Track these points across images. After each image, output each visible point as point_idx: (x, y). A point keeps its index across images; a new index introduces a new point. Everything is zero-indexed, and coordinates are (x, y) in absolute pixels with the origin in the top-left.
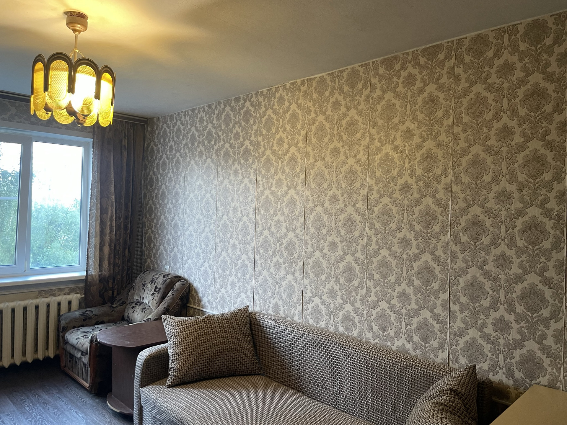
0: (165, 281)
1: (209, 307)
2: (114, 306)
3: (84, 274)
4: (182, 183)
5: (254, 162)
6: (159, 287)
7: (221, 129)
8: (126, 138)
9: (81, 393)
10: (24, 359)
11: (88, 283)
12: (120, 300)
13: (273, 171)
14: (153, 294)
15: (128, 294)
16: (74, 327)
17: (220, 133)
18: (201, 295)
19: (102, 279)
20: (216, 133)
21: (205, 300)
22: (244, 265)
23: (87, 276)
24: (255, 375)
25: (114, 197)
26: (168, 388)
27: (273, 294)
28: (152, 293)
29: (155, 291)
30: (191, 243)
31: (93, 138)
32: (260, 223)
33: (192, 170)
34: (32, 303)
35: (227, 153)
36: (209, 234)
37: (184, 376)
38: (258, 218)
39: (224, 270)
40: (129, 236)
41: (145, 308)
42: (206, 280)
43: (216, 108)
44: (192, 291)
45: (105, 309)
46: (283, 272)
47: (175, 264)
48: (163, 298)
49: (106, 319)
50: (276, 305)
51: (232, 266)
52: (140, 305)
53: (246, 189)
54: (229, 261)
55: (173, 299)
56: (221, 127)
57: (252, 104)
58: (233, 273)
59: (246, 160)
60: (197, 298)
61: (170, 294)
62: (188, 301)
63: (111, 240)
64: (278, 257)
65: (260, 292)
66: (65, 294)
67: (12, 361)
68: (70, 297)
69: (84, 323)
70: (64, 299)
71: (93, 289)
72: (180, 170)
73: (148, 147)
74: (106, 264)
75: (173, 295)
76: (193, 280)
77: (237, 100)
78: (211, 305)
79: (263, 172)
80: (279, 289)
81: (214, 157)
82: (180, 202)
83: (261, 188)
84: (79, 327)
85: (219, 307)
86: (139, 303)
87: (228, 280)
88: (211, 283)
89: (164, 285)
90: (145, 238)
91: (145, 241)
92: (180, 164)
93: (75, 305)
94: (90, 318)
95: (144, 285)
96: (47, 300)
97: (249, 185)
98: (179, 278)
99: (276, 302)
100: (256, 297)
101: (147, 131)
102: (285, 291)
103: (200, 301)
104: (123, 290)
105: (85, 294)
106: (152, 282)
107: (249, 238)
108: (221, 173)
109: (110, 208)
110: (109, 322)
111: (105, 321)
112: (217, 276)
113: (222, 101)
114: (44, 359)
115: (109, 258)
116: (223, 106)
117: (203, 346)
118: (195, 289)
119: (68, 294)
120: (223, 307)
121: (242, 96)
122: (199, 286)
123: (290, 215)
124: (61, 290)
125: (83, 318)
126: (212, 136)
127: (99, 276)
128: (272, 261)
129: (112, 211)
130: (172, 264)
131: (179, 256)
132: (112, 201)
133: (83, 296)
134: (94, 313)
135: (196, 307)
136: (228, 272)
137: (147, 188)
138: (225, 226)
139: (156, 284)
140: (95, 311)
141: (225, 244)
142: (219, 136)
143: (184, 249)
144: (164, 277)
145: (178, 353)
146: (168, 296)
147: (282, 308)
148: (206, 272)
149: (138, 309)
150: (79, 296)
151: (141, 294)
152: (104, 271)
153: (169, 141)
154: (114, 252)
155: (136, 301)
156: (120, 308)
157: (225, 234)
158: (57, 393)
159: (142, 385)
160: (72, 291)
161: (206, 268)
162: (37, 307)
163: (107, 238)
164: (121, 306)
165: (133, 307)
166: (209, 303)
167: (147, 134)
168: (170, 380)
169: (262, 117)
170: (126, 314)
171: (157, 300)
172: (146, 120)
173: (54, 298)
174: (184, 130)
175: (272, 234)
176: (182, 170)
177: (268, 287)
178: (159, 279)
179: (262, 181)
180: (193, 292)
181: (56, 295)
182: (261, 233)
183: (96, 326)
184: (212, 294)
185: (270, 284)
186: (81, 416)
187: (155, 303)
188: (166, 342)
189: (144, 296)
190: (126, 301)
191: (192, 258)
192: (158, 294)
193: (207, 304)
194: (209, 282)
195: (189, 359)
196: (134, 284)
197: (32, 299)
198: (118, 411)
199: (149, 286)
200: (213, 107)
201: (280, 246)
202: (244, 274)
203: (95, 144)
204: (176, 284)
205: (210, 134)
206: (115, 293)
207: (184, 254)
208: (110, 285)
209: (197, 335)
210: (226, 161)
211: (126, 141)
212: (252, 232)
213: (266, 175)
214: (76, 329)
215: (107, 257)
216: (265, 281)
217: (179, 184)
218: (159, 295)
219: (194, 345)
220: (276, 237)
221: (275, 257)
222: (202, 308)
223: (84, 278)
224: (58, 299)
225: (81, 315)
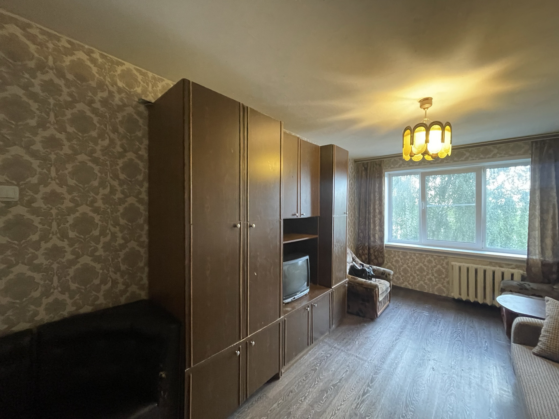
3: (525, 257)
10: (468, 298)
11: (530, 264)
16: (511, 291)
19: (545, 264)
23: (528, 259)
26: (533, 354)
34: (481, 268)
37: (550, 353)
45: (543, 287)
63: (554, 234)
66: (511, 268)
68: (513, 271)
69: (520, 291)
70: (508, 271)
71: (536, 270)
74: (549, 253)
93: (517, 278)
94: (527, 289)
96: (494, 268)
105: (527, 271)
109: (552, 209)
115: (553, 248)
119: (513, 269)
124: (509, 265)
125: (520, 287)
127: (542, 262)
129: (554, 211)
133: (525, 273)
134: (531, 287)
140: (533, 285)
145: (550, 331)
150: (521, 272)
152: (546, 258)
159: (516, 342)
160: (517, 267)
162: (485, 271)
163: (549, 233)
173: (499, 268)
186: (487, 345)
197: (482, 265)
215: (550, 247)
223: (525, 260)
224: (503, 269)
225: (518, 284)
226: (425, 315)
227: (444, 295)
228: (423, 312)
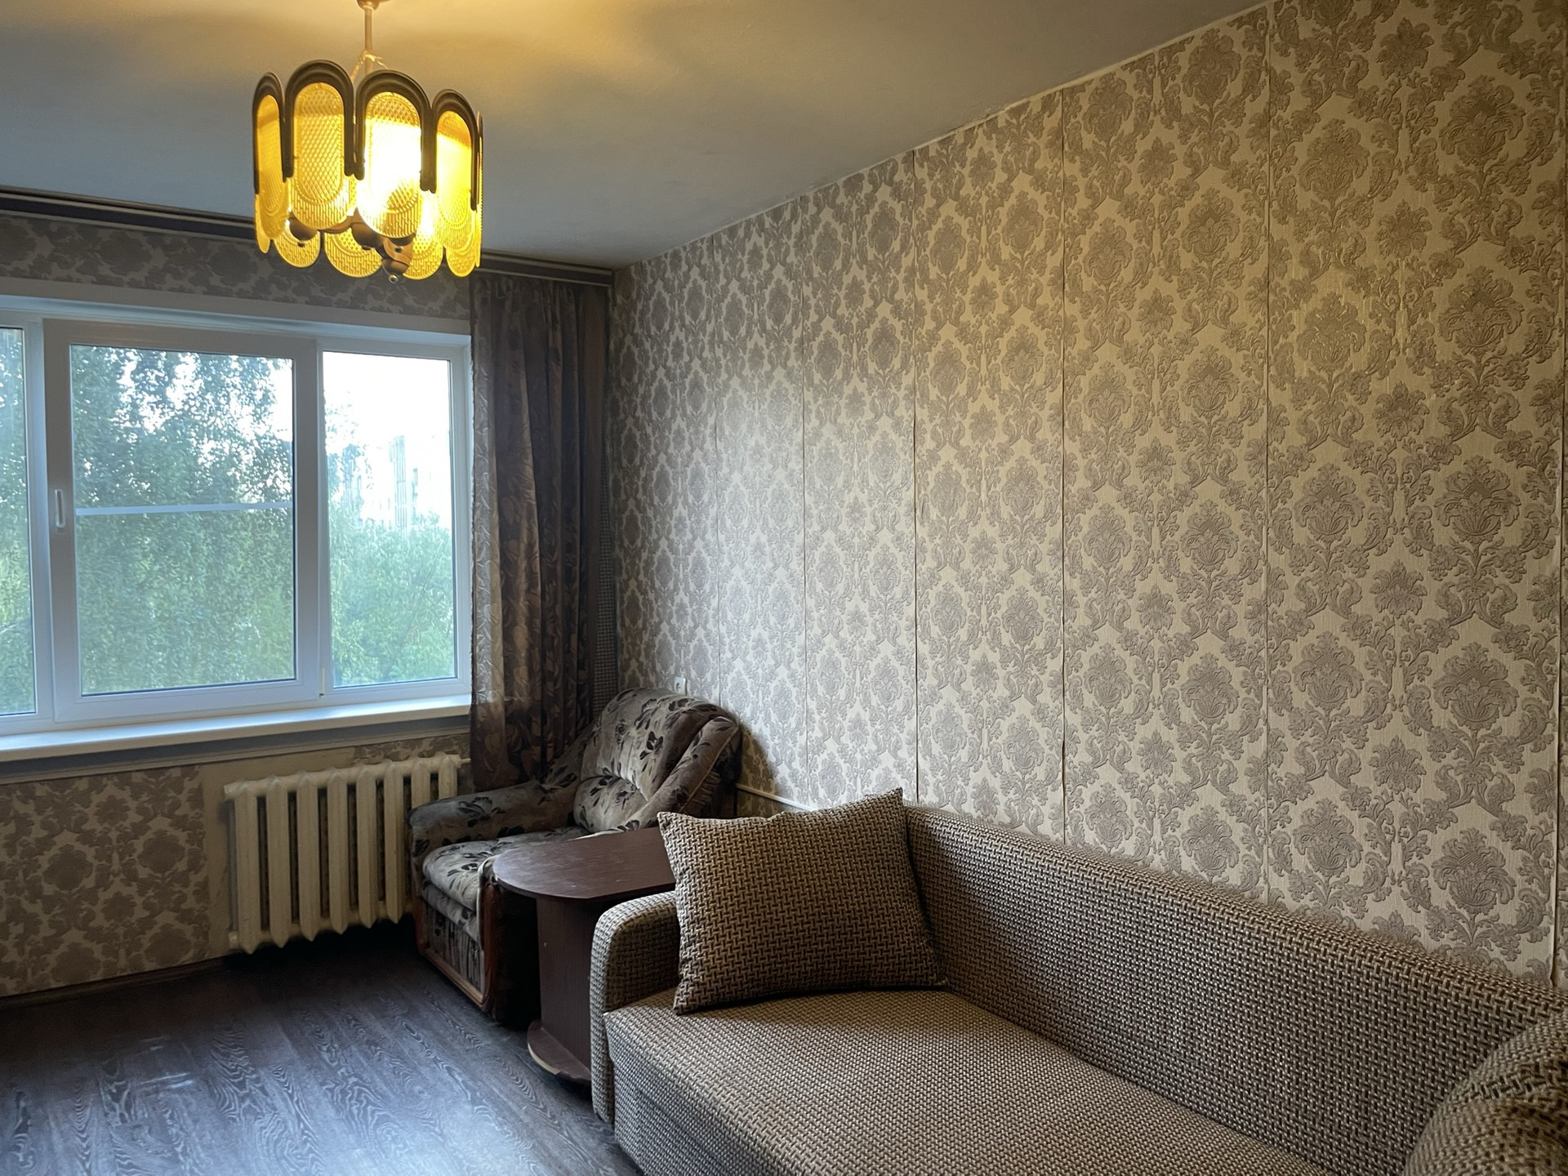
0: (674, 719)
1: (796, 790)
2: (547, 787)
3: (467, 701)
4: (708, 446)
5: (905, 365)
6: (658, 736)
7: (811, 278)
8: (559, 327)
9: (464, 1018)
10: (325, 924)
11: (479, 726)
12: (562, 770)
13: (962, 389)
14: (644, 755)
15: (581, 755)
16: (446, 842)
17: (807, 290)
18: (771, 758)
19: (513, 715)
20: (797, 291)
21: (783, 773)
22: (886, 672)
23: (473, 706)
24: (926, 989)
25: (533, 493)
26: (678, 1015)
27: (973, 756)
28: (640, 752)
29: (649, 746)
30: (739, 613)
31: (472, 334)
32: (929, 546)
33: (735, 404)
34: (338, 778)
35: (828, 347)
36: (788, 586)
37: (720, 985)
38: (922, 532)
39: (832, 688)
40: (577, 598)
41: (625, 793)
42: (784, 717)
43: (794, 216)
44: (748, 747)
45: (522, 794)
46: (1001, 692)
47: (701, 673)
48: (669, 766)
49: (527, 821)
50: (984, 790)
51: (854, 677)
52: (612, 784)
53: (885, 449)
54: (843, 661)
55: (695, 768)
56: (809, 272)
57: (897, 194)
58: (858, 695)
59: (884, 363)
60: (761, 767)
61: (688, 754)
62: (738, 775)
63: (531, 609)
64: (984, 647)
65: (936, 749)
66: (422, 756)
67: (295, 930)
68: (433, 763)
69: (472, 831)
70: (418, 767)
71: (493, 742)
72: (704, 407)
73: (618, 350)
74: (522, 674)
75: (695, 756)
76: (748, 715)
77: (853, 184)
78: (801, 785)
79: (934, 393)
80: (990, 740)
81: (793, 362)
82: (706, 498)
83: (930, 444)
84: (459, 841)
85: (822, 792)
86: (609, 779)
87: (844, 715)
88: (799, 724)
89: (672, 731)
90: (622, 603)
91: (622, 612)
92: (702, 391)
93: (447, 783)
94: (486, 819)
95: (621, 730)
96: (377, 770)
97: (893, 436)
98: (711, 711)
99: (985, 780)
100: (924, 765)
101: (615, 304)
102: (1010, 746)
103: (769, 774)
104: (569, 744)
105: (471, 754)
106: (642, 721)
107: (898, 592)
108: (813, 407)
109: (525, 523)
110: (535, 829)
111: (525, 827)
112: (813, 705)
113: (811, 195)
114: (375, 925)
115: (530, 658)
116: (812, 209)
117: (772, 903)
118: (756, 743)
119: (431, 755)
120: (833, 792)
121: (865, 171)
122: (767, 732)
123: (1017, 517)
124: (412, 744)
125: (468, 817)
126: (786, 301)
127: (506, 706)
128: (966, 659)
129: (530, 530)
130: (693, 674)
131: (710, 649)
132: (530, 505)
133: (469, 760)
134: (494, 805)
135: (761, 792)
136: (842, 693)
137: (620, 467)
138: (830, 560)
139: (651, 728)
140: (500, 799)
141: (830, 611)
142: (805, 301)
143: (723, 629)
144: (671, 707)
145: (703, 919)
146: (683, 759)
147: (1001, 798)
148: (783, 693)
149: (608, 795)
150: (457, 759)
151: (613, 755)
152: (516, 693)
153: (672, 328)
154: (541, 642)
155: (601, 773)
156: (561, 791)
157: (831, 585)
158: (405, 1015)
159: (610, 1006)
160: (441, 746)
161: (783, 682)
162: (352, 789)
163: (522, 605)
164: (565, 786)
165: (595, 791)
166: (795, 781)
167: (615, 314)
168: (682, 994)
169: (924, 227)
170: (578, 810)
171: (654, 772)
172: (609, 273)
173: (393, 765)
174: (710, 291)
175: (964, 579)
176: (709, 406)
177: (960, 735)
178: (657, 713)
179: (931, 421)
180: (751, 751)
181: (401, 757)
182: (933, 578)
183: (501, 840)
184: (801, 756)
185: (965, 726)
186: (460, 1080)
187: (650, 779)
188: (671, 887)
189: (623, 759)
190: (576, 773)
191: (745, 654)
192: (657, 753)
193: (790, 784)
194: (792, 721)
195: (733, 937)
196: (595, 729)
197: (339, 767)
198: (555, 1071)
199: (633, 732)
200: (787, 215)
201: (990, 615)
202: (888, 699)
203: (477, 348)
204: (705, 728)
205: (779, 295)
206: (550, 752)
207: (722, 643)
208: (536, 730)
209: (755, 868)
210: (828, 372)
211: (559, 335)
212: (906, 574)
213: (942, 401)
214: (449, 847)
215: (523, 655)
216: (949, 719)
217: (702, 449)
218: (659, 759)
219: (747, 897)
220: (977, 588)
221: (976, 648)
222: (777, 793)
223: (467, 712)
224: (405, 766)
225: (462, 809)
226: (180, 1091)
227: (187, 958)
228: (164, 1083)
